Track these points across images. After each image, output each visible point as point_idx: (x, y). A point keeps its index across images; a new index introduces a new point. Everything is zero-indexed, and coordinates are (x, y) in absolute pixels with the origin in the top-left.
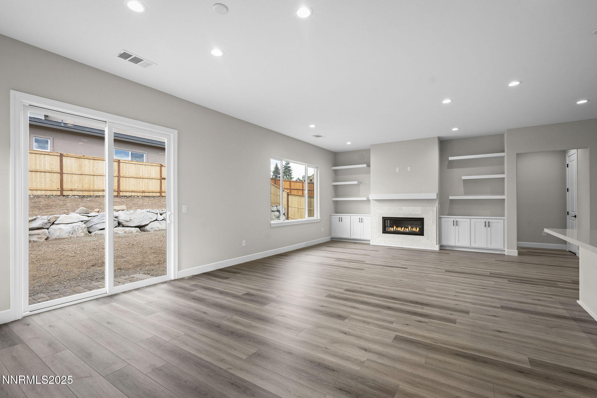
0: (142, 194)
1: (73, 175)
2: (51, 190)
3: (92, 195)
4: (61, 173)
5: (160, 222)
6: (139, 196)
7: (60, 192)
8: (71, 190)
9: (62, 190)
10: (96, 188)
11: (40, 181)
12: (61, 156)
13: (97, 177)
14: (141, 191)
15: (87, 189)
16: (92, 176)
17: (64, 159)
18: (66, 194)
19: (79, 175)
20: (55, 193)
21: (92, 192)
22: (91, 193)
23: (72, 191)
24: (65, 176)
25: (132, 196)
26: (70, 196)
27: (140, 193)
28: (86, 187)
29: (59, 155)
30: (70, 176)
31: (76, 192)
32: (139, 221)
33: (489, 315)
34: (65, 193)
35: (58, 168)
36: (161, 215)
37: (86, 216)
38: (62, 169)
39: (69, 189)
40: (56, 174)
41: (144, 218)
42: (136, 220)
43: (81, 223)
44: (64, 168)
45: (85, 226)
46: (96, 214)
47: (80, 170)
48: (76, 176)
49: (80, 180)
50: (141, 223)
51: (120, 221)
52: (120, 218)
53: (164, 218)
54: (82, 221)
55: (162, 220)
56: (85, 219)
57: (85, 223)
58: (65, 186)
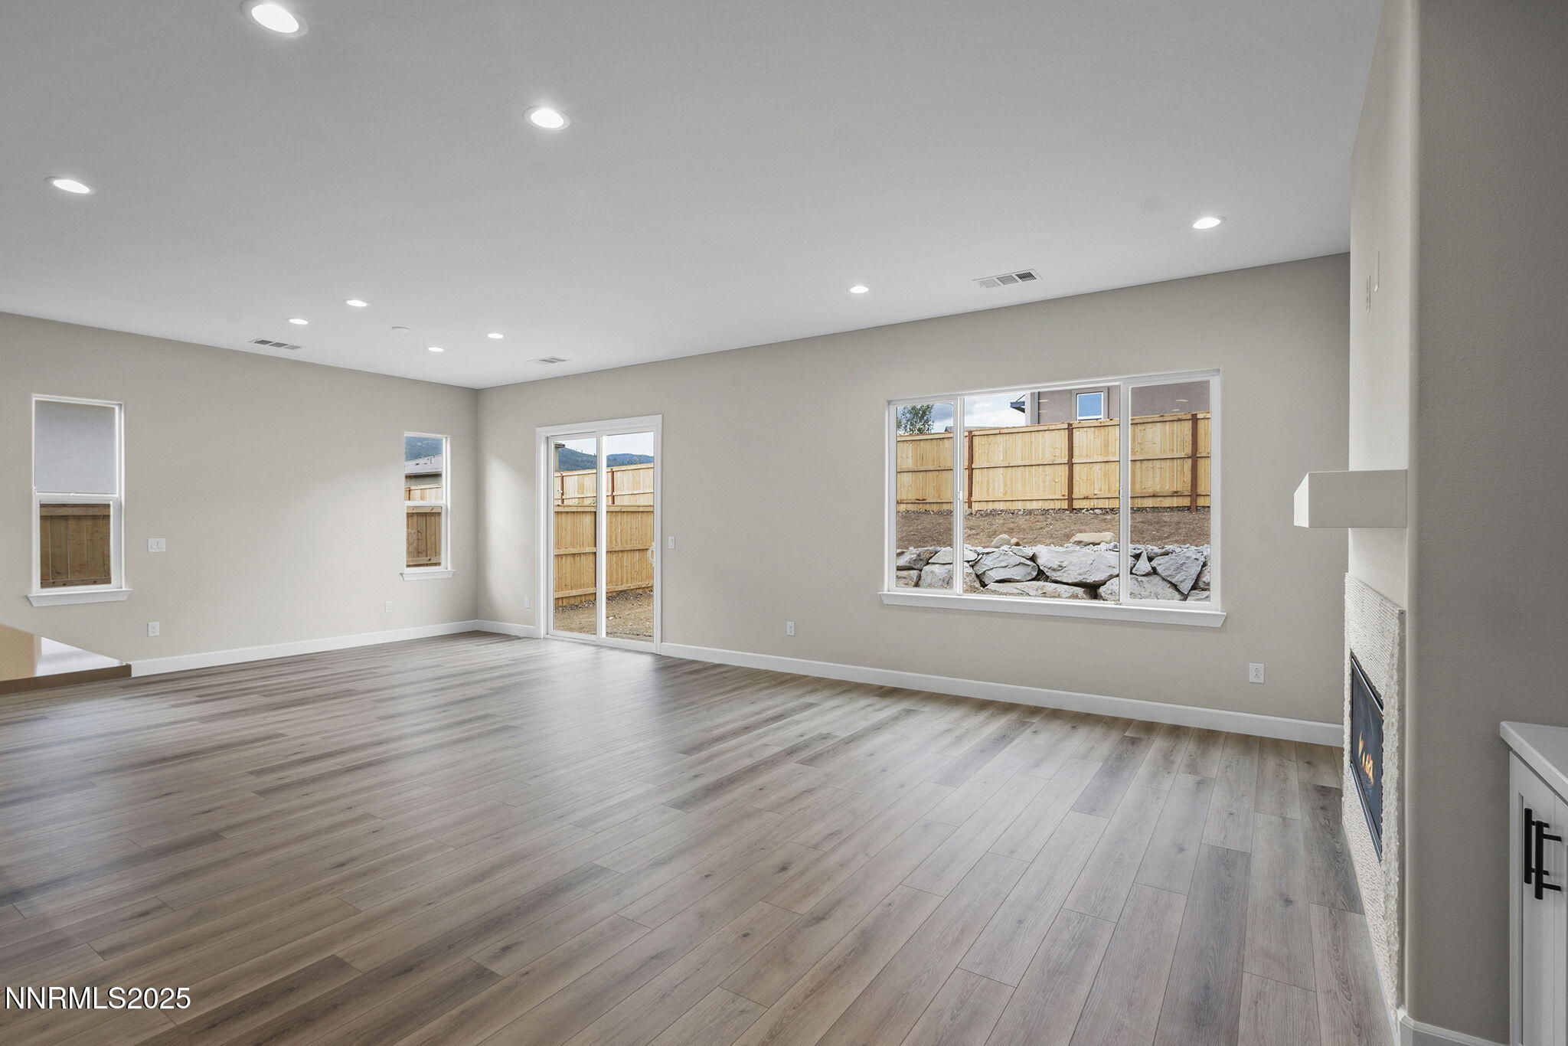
1: (1091, 465)
2: (1053, 500)
4: (1071, 465)
5: (1140, 578)
7: (1067, 502)
8: (1086, 498)
9: (1071, 500)
11: (1036, 483)
12: (1070, 429)
13: (1141, 466)
17: (1076, 433)
18: (1078, 507)
20: (1058, 505)
23: (1088, 501)
24: (1076, 468)
26: (1083, 511)
30: (1085, 468)
31: (1096, 501)
32: (1080, 571)
33: (218, 808)
34: (1077, 504)
35: (1065, 454)
36: (1150, 559)
37: (975, 551)
38: (1071, 456)
39: (1082, 497)
40: (1060, 467)
41: (1095, 564)
42: (1073, 568)
43: (966, 564)
44: (1076, 452)
45: (970, 570)
46: (993, 550)
47: (1107, 453)
48: (1097, 467)
49: (1106, 474)
50: (1085, 576)
51: (1042, 568)
52: (1040, 561)
53: (1154, 569)
54: (968, 562)
55: (1147, 575)
56: (973, 556)
57: (972, 566)
58: (1076, 489)
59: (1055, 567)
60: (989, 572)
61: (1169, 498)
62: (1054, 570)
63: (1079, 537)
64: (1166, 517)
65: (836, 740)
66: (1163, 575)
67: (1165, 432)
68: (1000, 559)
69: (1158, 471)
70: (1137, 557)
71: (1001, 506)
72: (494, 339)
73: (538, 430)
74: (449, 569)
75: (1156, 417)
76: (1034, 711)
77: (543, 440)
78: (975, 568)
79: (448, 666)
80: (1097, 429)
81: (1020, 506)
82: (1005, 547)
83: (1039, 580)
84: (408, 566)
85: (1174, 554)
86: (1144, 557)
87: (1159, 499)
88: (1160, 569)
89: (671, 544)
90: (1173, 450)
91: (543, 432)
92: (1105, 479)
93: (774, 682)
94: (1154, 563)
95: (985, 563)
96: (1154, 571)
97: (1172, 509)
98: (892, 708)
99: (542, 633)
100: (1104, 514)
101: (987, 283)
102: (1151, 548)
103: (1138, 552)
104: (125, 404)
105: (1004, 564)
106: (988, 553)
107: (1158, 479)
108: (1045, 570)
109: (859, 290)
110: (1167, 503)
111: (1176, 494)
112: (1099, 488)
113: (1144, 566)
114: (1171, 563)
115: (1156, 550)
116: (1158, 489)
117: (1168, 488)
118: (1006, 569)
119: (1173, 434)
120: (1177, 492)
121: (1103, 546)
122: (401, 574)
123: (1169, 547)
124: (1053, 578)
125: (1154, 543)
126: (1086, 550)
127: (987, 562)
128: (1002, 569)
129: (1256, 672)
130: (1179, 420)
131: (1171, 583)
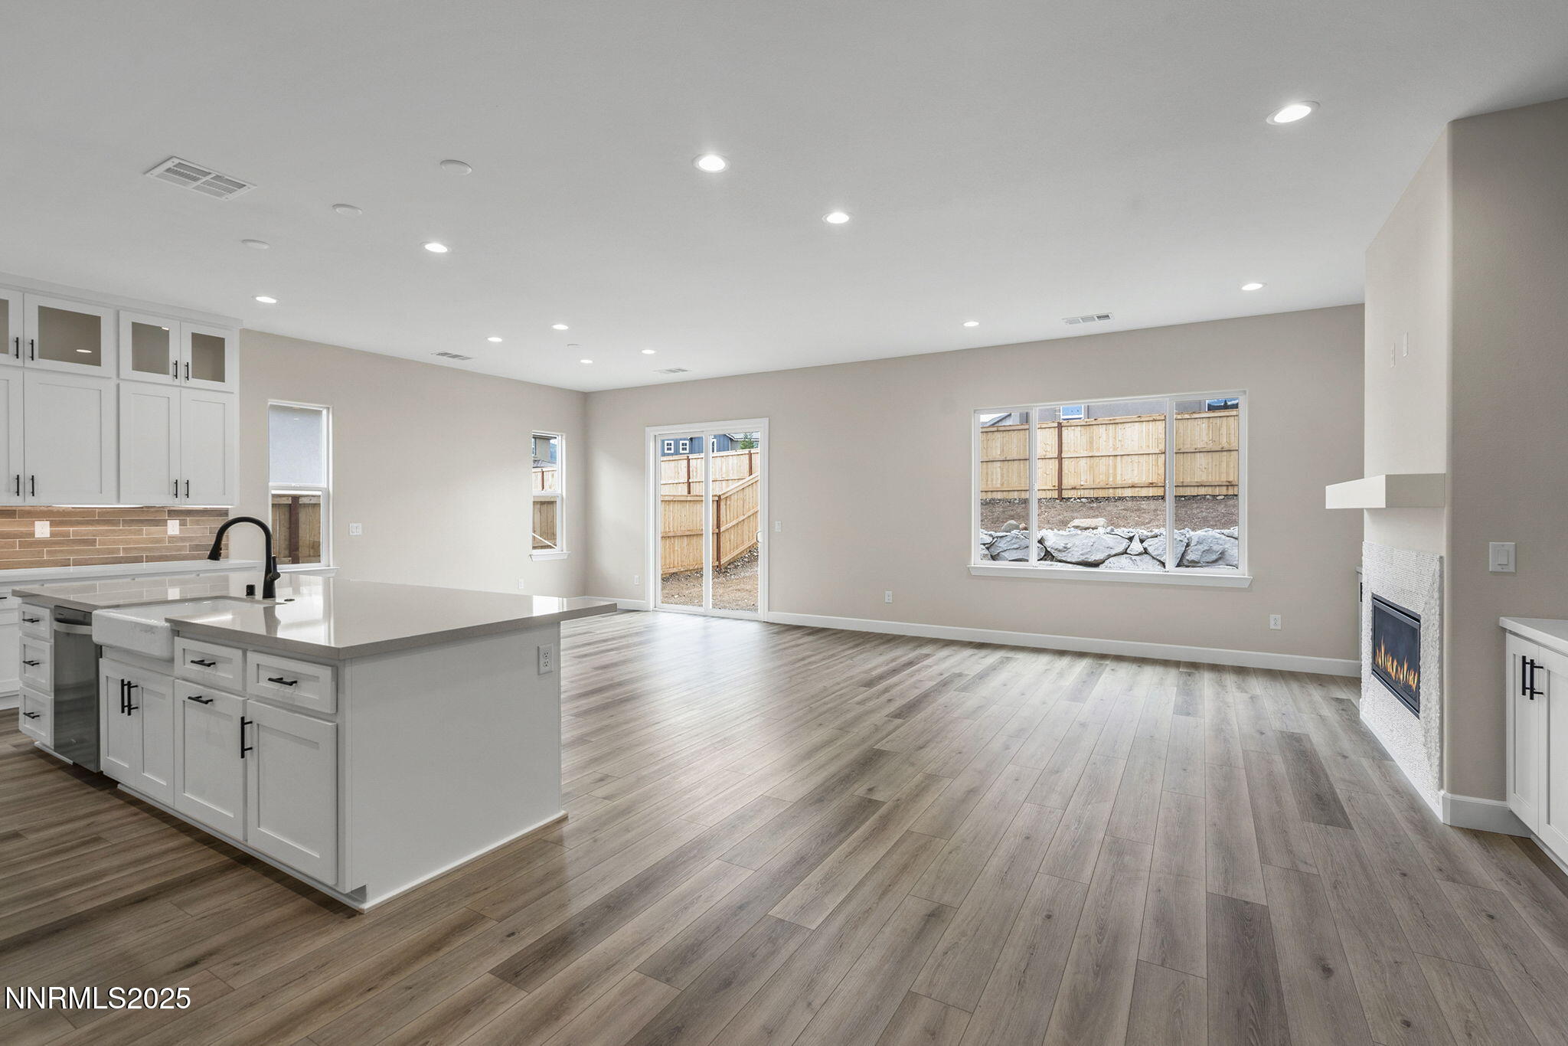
0: (1227, 489)
1: (1078, 459)
2: (1045, 490)
3: (1111, 495)
4: (1060, 459)
6: (1217, 496)
7: (1057, 492)
8: (1074, 489)
9: (1060, 490)
10: (1119, 482)
12: (1060, 426)
14: (1222, 482)
15: (1102, 485)
16: (1111, 457)
17: (1065, 431)
19: (1088, 458)
20: (1049, 495)
21: (1111, 490)
22: (1110, 493)
23: (1076, 491)
24: (1065, 463)
25: (1198, 496)
26: (1072, 500)
27: (1221, 488)
28: (1101, 480)
29: (1056, 425)
30: (1074, 461)
31: (1082, 491)
34: (1065, 494)
35: (1055, 450)
36: (1142, 541)
37: (991, 535)
38: (1060, 451)
39: (1070, 487)
40: (1051, 461)
41: (1095, 545)
42: (1076, 549)
43: (982, 546)
44: (1065, 448)
45: (987, 552)
46: (1005, 534)
47: (1091, 448)
48: (1083, 461)
49: (1091, 468)
50: (1086, 556)
51: (1049, 549)
52: (1047, 544)
53: (1145, 549)
54: (984, 544)
55: (1140, 554)
56: (988, 540)
57: (988, 548)
58: (1065, 481)
59: (1061, 548)
60: (1003, 554)
61: (1146, 488)
62: (1060, 551)
63: (1076, 522)
64: (1144, 505)
65: (970, 677)
66: (1153, 554)
67: (1142, 431)
68: (1013, 541)
69: (1136, 465)
70: (1131, 539)
71: (999, 496)
72: (647, 355)
73: (647, 429)
74: (565, 551)
75: (1134, 418)
76: (1103, 657)
77: (652, 439)
78: (992, 549)
79: (598, 632)
80: (1083, 428)
81: (1015, 495)
82: (1015, 532)
83: (1046, 560)
84: (534, 548)
85: (1162, 536)
86: (1136, 539)
87: (1137, 489)
88: (1150, 550)
89: (777, 528)
90: (1148, 446)
91: (651, 432)
92: (1090, 471)
93: (882, 641)
94: (1145, 544)
95: (1000, 545)
96: (1146, 551)
97: (1148, 498)
98: (994, 657)
99: (652, 607)
100: (1090, 503)
101: (1071, 321)
102: (1141, 531)
103: (1132, 535)
104: (333, 408)
105: (1015, 546)
106: (1001, 537)
107: (1136, 472)
108: (1052, 551)
109: (971, 324)
110: (1144, 492)
111: (1151, 485)
112: (1085, 479)
113: (1136, 546)
114: (1159, 544)
115: (1145, 533)
116: (1136, 480)
117: (1144, 479)
118: (1018, 551)
119: (1149, 433)
120: (1152, 484)
121: (1101, 530)
122: (530, 555)
123: (1156, 531)
124: (1059, 558)
125: (1143, 527)
126: (1086, 533)
127: (1002, 545)
128: (1015, 551)
129: (1275, 622)
130: (1155, 420)
131: (1160, 561)
